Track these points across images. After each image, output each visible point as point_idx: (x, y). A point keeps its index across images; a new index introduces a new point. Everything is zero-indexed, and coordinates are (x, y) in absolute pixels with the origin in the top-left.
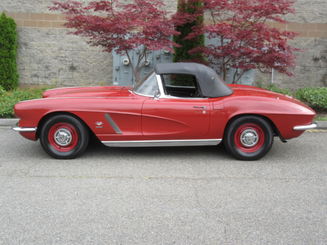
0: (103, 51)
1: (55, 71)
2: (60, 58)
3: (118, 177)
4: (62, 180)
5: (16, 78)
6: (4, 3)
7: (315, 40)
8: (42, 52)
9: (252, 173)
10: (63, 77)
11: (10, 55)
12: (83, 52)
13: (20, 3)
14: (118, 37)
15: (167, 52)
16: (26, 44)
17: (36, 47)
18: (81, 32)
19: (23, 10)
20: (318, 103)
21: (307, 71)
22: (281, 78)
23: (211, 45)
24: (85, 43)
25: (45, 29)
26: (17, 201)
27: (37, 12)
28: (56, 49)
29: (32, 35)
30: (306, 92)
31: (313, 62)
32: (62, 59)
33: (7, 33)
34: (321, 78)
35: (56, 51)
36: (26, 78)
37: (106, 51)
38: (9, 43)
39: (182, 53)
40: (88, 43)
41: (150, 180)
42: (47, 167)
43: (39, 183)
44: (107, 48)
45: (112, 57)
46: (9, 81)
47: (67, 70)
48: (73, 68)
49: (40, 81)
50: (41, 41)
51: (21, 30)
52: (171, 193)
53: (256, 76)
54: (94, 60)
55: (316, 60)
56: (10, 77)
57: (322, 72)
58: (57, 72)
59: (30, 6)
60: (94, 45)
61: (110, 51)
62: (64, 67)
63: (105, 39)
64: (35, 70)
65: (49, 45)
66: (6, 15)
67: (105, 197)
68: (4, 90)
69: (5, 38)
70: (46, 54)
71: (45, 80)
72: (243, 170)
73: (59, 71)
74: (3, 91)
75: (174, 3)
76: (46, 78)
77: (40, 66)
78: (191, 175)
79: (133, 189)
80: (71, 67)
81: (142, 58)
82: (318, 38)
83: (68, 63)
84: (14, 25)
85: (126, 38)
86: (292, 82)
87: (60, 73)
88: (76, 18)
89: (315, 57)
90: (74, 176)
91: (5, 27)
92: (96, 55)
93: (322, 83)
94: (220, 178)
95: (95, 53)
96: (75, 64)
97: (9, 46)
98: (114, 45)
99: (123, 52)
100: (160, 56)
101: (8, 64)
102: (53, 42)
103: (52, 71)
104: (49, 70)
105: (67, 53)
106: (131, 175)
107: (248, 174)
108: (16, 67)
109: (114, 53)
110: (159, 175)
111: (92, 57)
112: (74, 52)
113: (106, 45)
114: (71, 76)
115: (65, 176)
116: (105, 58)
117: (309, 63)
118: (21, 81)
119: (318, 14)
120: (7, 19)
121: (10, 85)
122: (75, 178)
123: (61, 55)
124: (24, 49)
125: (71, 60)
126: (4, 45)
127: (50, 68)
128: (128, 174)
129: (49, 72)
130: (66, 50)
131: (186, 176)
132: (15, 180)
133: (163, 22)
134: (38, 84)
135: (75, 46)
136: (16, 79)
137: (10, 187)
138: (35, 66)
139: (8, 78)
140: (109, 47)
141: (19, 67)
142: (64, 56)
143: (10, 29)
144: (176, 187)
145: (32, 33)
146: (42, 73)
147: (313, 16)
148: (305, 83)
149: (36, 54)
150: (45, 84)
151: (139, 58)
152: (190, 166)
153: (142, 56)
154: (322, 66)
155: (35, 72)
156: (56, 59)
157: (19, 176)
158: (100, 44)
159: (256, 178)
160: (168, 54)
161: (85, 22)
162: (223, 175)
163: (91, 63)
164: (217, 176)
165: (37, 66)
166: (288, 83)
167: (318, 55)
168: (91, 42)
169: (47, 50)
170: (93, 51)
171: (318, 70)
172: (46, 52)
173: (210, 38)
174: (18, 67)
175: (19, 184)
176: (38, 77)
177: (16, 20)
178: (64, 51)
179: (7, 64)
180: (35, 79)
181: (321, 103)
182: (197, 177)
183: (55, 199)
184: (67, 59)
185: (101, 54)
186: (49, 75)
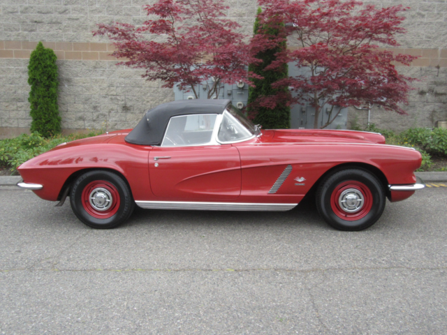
0: (163, 87)
1: (104, 113)
2: (110, 97)
3: (189, 269)
4: (106, 277)
5: (57, 121)
6: (41, 31)
7: (421, 69)
8: (88, 89)
9: (385, 258)
10: (114, 119)
11: (49, 94)
12: (138, 89)
13: (61, 31)
14: (182, 68)
15: (241, 86)
16: (69, 81)
17: (81, 84)
18: (134, 63)
19: (64, 39)
20: (436, 148)
21: (411, 107)
22: (379, 116)
23: (300, 76)
24: (140, 78)
25: (92, 62)
26: (32, 323)
27: (82, 41)
28: (105, 85)
29: (76, 69)
30: (420, 134)
31: (418, 96)
32: (113, 97)
33: (45, 67)
34: (428, 115)
35: (105, 89)
36: (69, 121)
37: (166, 86)
38: (47, 79)
39: (261, 87)
40: (143, 76)
41: (236, 275)
42: (86, 253)
43: (71, 285)
44: (167, 83)
45: (173, 94)
46: (48, 126)
47: (120, 111)
48: (126, 109)
49: (87, 125)
50: (86, 77)
51: (63, 64)
52: (274, 301)
53: (350, 114)
54: (151, 98)
55: (422, 93)
56: (49, 121)
57: (429, 108)
58: (107, 114)
59: (73, 33)
60: (151, 79)
61: (171, 86)
62: (115, 107)
63: (165, 71)
64: (80, 112)
65: (97, 81)
66: (44, 45)
67: (170, 312)
68: (41, 136)
69: (43, 73)
70: (93, 92)
71: (92, 123)
72: (370, 253)
73: (110, 112)
74: (40, 138)
75: (248, 27)
76: (94, 121)
77: (86, 106)
78: (296, 264)
79: (213, 293)
80: (124, 107)
81: (213, 94)
82: (424, 67)
83: (120, 103)
84: (53, 58)
85: (192, 69)
86: (393, 121)
87: (111, 114)
88: (128, 45)
89: (421, 90)
90: (123, 269)
91: (42, 59)
92: (154, 92)
93: (430, 122)
94: (340, 269)
95: (153, 89)
96: (129, 104)
97: (47, 83)
98: (176, 79)
99: (189, 87)
100: (232, 91)
101: (47, 104)
102: (102, 78)
103: (101, 112)
104: (98, 111)
105: (119, 90)
106: (208, 266)
107: (380, 260)
108: (57, 108)
109: (175, 88)
110: (250, 265)
111: (149, 95)
112: (127, 88)
113: (166, 78)
114: (123, 118)
115: (110, 270)
116: (165, 95)
117: (414, 97)
118: (64, 125)
119: (424, 37)
120: (44, 50)
121: (50, 130)
122: (125, 273)
123: (112, 93)
124: (66, 86)
125: (124, 98)
126: (41, 82)
127: (99, 109)
128: (203, 262)
129: (97, 113)
130: (117, 87)
131: (290, 266)
132: (37, 278)
133: (240, 48)
134: (84, 129)
135: (127, 81)
136: (57, 123)
137: (25, 294)
138: (81, 107)
139: (47, 122)
140: (171, 82)
141: (62, 108)
142: (115, 93)
143: (49, 63)
144: (278, 288)
145: (76, 67)
146: (89, 115)
147: (418, 40)
148: (409, 122)
149: (81, 93)
150: (93, 128)
151: (209, 94)
152: (292, 247)
153: (212, 91)
154: (430, 100)
155: (80, 114)
156: (105, 97)
157: (44, 270)
158: (158, 77)
159: (394, 267)
160: (242, 89)
161: (138, 50)
162: (343, 262)
163: (148, 102)
164: (334, 264)
165: (82, 106)
166: (387, 122)
167: (425, 88)
168: (146, 75)
169: (95, 87)
170: (150, 87)
171: (424, 105)
172: (93, 90)
173: (299, 67)
174: (60, 109)
175: (41, 285)
176: (84, 120)
177: (56, 51)
178: (115, 88)
179: (46, 106)
180: (81, 123)
181: (441, 147)
182: (306, 267)
183: (91, 317)
184: (118, 98)
185: (159, 90)
186: (98, 117)
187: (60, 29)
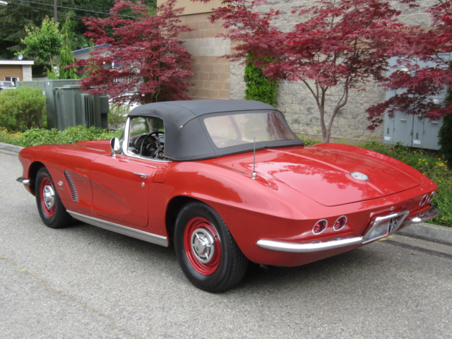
8: (304, 88)
13: (285, 22)
48: (338, 112)
49: (301, 129)
54: (366, 99)
62: (328, 110)
64: (296, 113)
70: (308, 91)
71: (306, 128)
76: (308, 125)
77: (302, 108)
83: (333, 104)
92: (369, 91)
95: (368, 88)
103: (314, 115)
104: (311, 113)
105: (333, 89)
111: (363, 95)
114: (336, 124)
116: (381, 97)
125: (337, 98)
127: (313, 111)
129: (311, 116)
134: (299, 134)
138: (297, 107)
142: (329, 93)
146: (304, 118)
149: (298, 91)
155: (296, 117)
163: (362, 104)
176: (299, 123)
180: (296, 126)
184: (332, 98)
185: (375, 89)
186: (311, 121)
187: (285, 20)
